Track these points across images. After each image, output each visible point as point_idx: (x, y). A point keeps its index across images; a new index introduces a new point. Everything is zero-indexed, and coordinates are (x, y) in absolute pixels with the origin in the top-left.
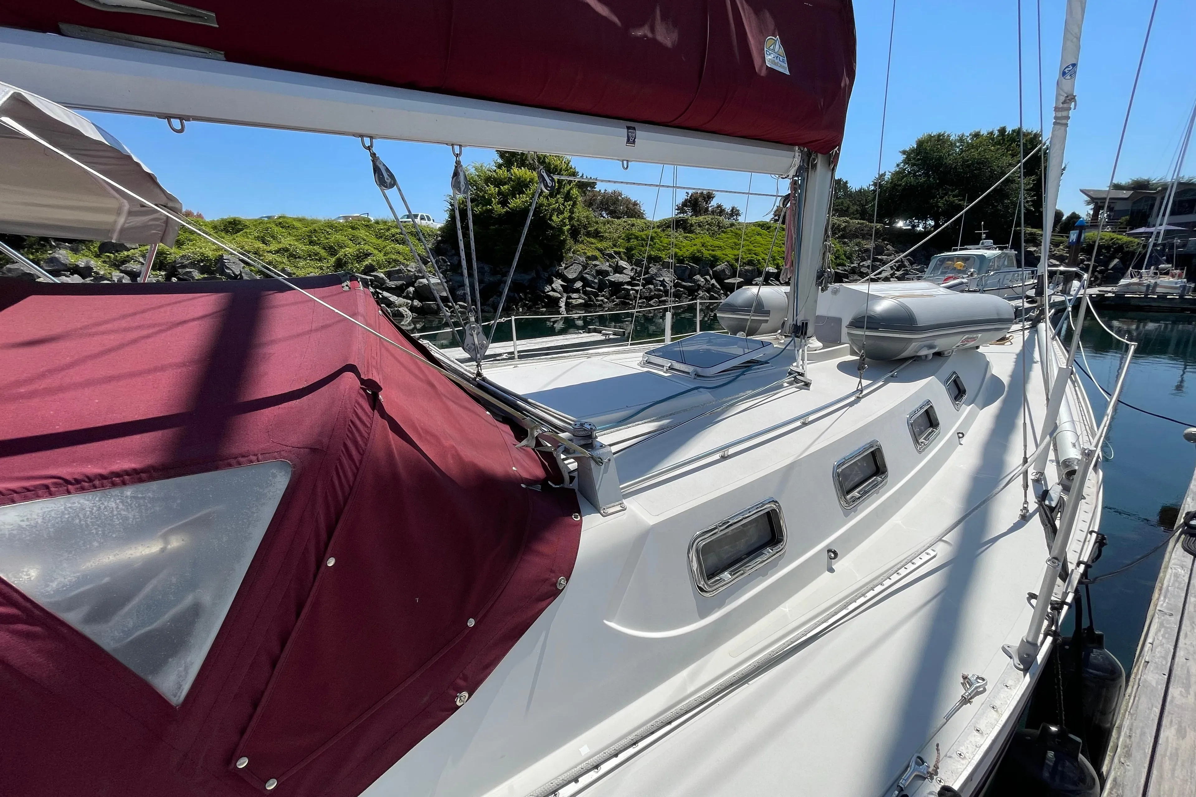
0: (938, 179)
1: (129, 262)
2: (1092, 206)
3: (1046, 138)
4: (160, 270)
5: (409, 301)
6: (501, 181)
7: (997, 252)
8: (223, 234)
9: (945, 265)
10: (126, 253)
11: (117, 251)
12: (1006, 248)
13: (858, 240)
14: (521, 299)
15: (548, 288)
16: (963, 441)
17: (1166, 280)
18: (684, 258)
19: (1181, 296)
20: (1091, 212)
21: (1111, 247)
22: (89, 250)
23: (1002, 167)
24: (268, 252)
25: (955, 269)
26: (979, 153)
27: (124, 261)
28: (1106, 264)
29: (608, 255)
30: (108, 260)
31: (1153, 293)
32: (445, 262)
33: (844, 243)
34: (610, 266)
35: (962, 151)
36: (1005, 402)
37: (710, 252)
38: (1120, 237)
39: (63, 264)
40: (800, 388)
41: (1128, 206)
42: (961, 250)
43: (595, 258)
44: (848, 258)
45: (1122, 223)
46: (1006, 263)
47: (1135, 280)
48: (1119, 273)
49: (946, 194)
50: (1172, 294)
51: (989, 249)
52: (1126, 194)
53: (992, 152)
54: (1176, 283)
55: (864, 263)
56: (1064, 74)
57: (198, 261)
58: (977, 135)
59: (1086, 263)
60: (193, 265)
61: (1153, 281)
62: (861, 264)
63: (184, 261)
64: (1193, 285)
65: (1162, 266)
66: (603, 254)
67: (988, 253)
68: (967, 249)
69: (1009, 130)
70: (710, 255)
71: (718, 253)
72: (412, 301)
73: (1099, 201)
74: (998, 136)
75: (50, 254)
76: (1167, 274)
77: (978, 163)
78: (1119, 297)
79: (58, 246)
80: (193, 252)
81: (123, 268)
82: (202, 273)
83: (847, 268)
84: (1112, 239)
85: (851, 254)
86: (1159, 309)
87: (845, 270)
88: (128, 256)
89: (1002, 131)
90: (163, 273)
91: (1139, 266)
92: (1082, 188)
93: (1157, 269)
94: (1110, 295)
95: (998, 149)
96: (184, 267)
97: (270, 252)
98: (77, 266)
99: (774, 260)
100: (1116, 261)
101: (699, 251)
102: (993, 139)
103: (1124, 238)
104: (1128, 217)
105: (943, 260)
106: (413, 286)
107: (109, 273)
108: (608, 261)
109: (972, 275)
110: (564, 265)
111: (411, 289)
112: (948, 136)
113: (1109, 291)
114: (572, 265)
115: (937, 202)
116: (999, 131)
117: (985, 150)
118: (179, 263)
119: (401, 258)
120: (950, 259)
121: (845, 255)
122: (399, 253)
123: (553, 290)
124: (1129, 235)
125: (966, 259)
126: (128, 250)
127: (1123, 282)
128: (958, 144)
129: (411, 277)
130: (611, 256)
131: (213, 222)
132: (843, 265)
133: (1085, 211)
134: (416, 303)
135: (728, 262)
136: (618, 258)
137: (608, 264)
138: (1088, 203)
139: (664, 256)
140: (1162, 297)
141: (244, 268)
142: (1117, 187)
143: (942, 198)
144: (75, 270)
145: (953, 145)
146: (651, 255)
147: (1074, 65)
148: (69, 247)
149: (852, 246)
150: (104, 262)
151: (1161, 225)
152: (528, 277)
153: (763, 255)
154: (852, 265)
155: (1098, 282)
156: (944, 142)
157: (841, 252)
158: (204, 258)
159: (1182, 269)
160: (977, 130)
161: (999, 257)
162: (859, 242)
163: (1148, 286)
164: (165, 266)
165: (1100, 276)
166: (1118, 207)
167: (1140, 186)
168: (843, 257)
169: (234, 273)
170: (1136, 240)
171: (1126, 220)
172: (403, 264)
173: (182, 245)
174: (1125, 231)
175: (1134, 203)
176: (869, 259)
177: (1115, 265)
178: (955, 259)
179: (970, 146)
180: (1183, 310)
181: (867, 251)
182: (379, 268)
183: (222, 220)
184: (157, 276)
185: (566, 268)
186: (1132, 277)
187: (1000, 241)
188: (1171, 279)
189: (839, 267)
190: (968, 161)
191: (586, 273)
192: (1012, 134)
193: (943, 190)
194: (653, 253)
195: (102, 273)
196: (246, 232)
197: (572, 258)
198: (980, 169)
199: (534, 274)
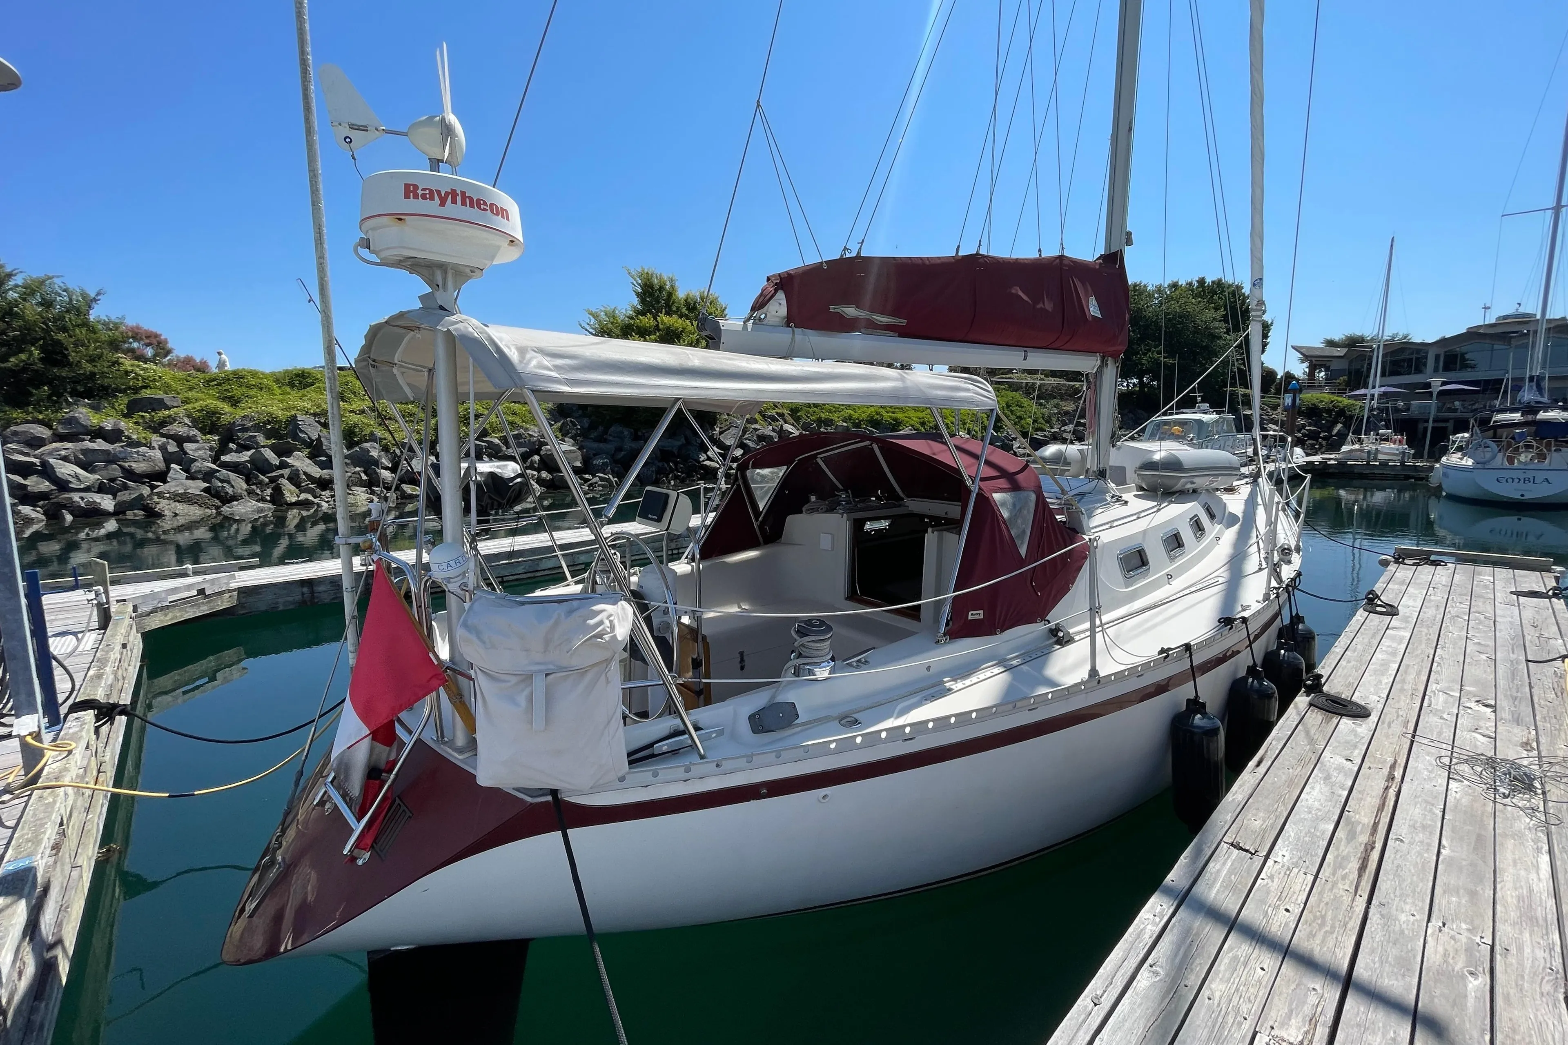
0: (1139, 333)
1: (171, 424)
2: (1306, 364)
3: (1246, 290)
4: (210, 433)
5: (535, 473)
6: (646, 330)
7: (1214, 416)
8: (288, 389)
9: (1161, 430)
10: (167, 413)
11: (153, 410)
12: (1223, 412)
13: (1056, 401)
14: (671, 471)
15: (703, 457)
16: (1220, 542)
17: (1388, 447)
18: (860, 421)
19: (1402, 463)
20: (1307, 370)
21: (1333, 410)
22: (113, 408)
23: (1206, 322)
24: (350, 412)
25: (1173, 434)
26: (1180, 307)
27: (163, 423)
28: (1330, 429)
29: (769, 417)
30: (141, 421)
31: (1376, 459)
32: (574, 425)
33: (1041, 405)
34: (774, 430)
35: (1161, 303)
36: (1241, 525)
37: (891, 414)
38: (1340, 399)
39: (83, 426)
40: (1122, 505)
41: (1343, 365)
42: (1177, 413)
43: (755, 421)
44: (1047, 422)
45: (1340, 384)
46: (1225, 427)
47: (1357, 446)
48: (1342, 439)
49: (1149, 350)
50: (1394, 461)
51: (1206, 413)
52: (1340, 352)
53: (1193, 305)
54: (1397, 450)
55: (1066, 427)
56: (1254, 285)
57: (264, 423)
58: (1175, 286)
59: (1307, 428)
60: (257, 427)
61: (1374, 447)
62: (1063, 429)
63: (246, 422)
64: (1412, 452)
65: (1381, 431)
66: (764, 416)
67: (1206, 418)
68: (1183, 413)
69: (1209, 280)
70: (890, 417)
71: (900, 416)
72: (539, 472)
73: (1313, 359)
74: (1197, 287)
75: (66, 413)
76: (1386, 440)
77: (1180, 317)
78: (1341, 464)
79: (76, 403)
80: (257, 412)
81: (164, 431)
82: (268, 438)
83: (1047, 434)
84: (1332, 402)
85: (1049, 417)
86: (1383, 477)
87: (1045, 436)
88: (170, 416)
89: (1202, 282)
90: (216, 438)
91: (1357, 432)
92: (1294, 345)
93: (1378, 434)
94: (1332, 462)
95: (1200, 302)
96: (245, 429)
97: (353, 411)
98: (101, 428)
99: (964, 424)
100: (1339, 426)
101: (878, 413)
102: (1193, 291)
103: (1344, 401)
104: (1346, 377)
105: (1159, 425)
106: (539, 454)
107: (144, 438)
108: (770, 424)
109: (1192, 440)
110: (718, 429)
111: (536, 458)
112: (1145, 286)
113: (1332, 458)
114: (728, 429)
115: (1141, 359)
116: (1198, 281)
117: (1186, 302)
118: (239, 425)
119: (517, 420)
120: (1166, 423)
121: (1043, 418)
122: (515, 414)
123: (709, 459)
124: (1350, 397)
125: (1183, 423)
126: (168, 408)
127: (1345, 448)
128: (1156, 295)
129: (534, 443)
130: (774, 420)
131: (273, 374)
132: (1042, 430)
133: (1300, 370)
134: (544, 474)
135: (912, 426)
136: (781, 422)
137: (770, 428)
138: (1303, 362)
139: (836, 419)
140: (1384, 464)
141: (321, 431)
142: (1331, 343)
143: (1145, 354)
144: (98, 433)
145: (1150, 296)
146: (820, 418)
147: (1261, 279)
148: (89, 404)
149: (1050, 408)
150: (137, 423)
151: (1374, 387)
152: (678, 443)
153: (951, 418)
154: (1053, 430)
155: (1323, 450)
156: (1140, 294)
157: (1039, 415)
158: (272, 420)
159: (1402, 435)
160: (1175, 280)
161: (1217, 421)
162: (1057, 404)
163: (1369, 452)
164: (217, 430)
165: (1324, 443)
166: (1335, 365)
167: (1352, 343)
168: (1041, 420)
169: (309, 438)
170: (1357, 403)
171: (1344, 381)
172: (522, 427)
173: (239, 402)
174: (1345, 393)
175: (1351, 362)
176: (1071, 422)
177: (1339, 430)
178: (1172, 424)
179: (1169, 298)
180: (1408, 477)
181: (1067, 413)
182: (493, 432)
183: (287, 371)
184: (208, 440)
185: (721, 433)
186: (1353, 444)
187: (1216, 404)
188: (1392, 446)
189: (1038, 433)
190: (1169, 314)
191: (746, 439)
192: (1212, 286)
193: (1147, 345)
194: (823, 415)
195: (135, 437)
196: (319, 387)
197: (727, 420)
198: (1182, 322)
199: (683, 440)
